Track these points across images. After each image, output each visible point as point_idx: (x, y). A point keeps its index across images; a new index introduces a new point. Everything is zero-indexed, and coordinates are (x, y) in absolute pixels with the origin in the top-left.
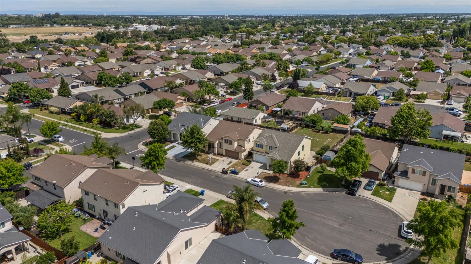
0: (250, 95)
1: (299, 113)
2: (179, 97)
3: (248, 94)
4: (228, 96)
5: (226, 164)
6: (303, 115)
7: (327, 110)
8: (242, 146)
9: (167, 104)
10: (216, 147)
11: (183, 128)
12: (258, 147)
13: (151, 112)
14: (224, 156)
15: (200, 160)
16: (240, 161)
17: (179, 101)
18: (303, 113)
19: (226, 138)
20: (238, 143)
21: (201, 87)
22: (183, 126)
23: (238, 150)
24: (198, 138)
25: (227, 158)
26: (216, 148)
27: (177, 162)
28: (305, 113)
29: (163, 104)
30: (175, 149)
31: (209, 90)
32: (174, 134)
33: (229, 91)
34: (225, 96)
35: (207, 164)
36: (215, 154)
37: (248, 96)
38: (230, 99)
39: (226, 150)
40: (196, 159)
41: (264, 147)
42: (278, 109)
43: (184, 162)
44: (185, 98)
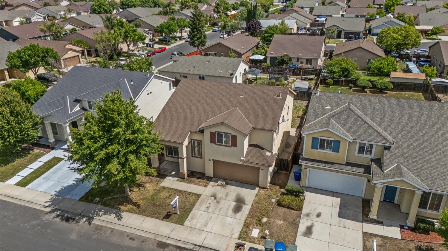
0: (200, 37)
1: (300, 60)
2: (69, 46)
3: (198, 36)
4: (157, 46)
5: (230, 212)
6: (307, 63)
7: (350, 52)
8: (262, 149)
9: (38, 56)
10: (185, 155)
11: (77, 108)
12: (322, 147)
13: (10, 78)
14: (209, 179)
15: (141, 202)
16: (262, 191)
17: (70, 54)
18: (307, 60)
19: (213, 130)
20: (250, 140)
21: (110, 27)
22: (77, 101)
23: (255, 161)
24: (129, 142)
25: (222, 185)
26: (185, 160)
27: (65, 224)
28: (311, 60)
29: (29, 56)
30: (59, 169)
31: (127, 32)
32: (53, 125)
33: (157, 40)
34: (153, 46)
35: (167, 217)
36: (181, 177)
37: (198, 39)
38: (164, 50)
39: (214, 161)
40: (128, 201)
41: (344, 147)
42: (262, 57)
43: (90, 220)
44: (82, 49)
